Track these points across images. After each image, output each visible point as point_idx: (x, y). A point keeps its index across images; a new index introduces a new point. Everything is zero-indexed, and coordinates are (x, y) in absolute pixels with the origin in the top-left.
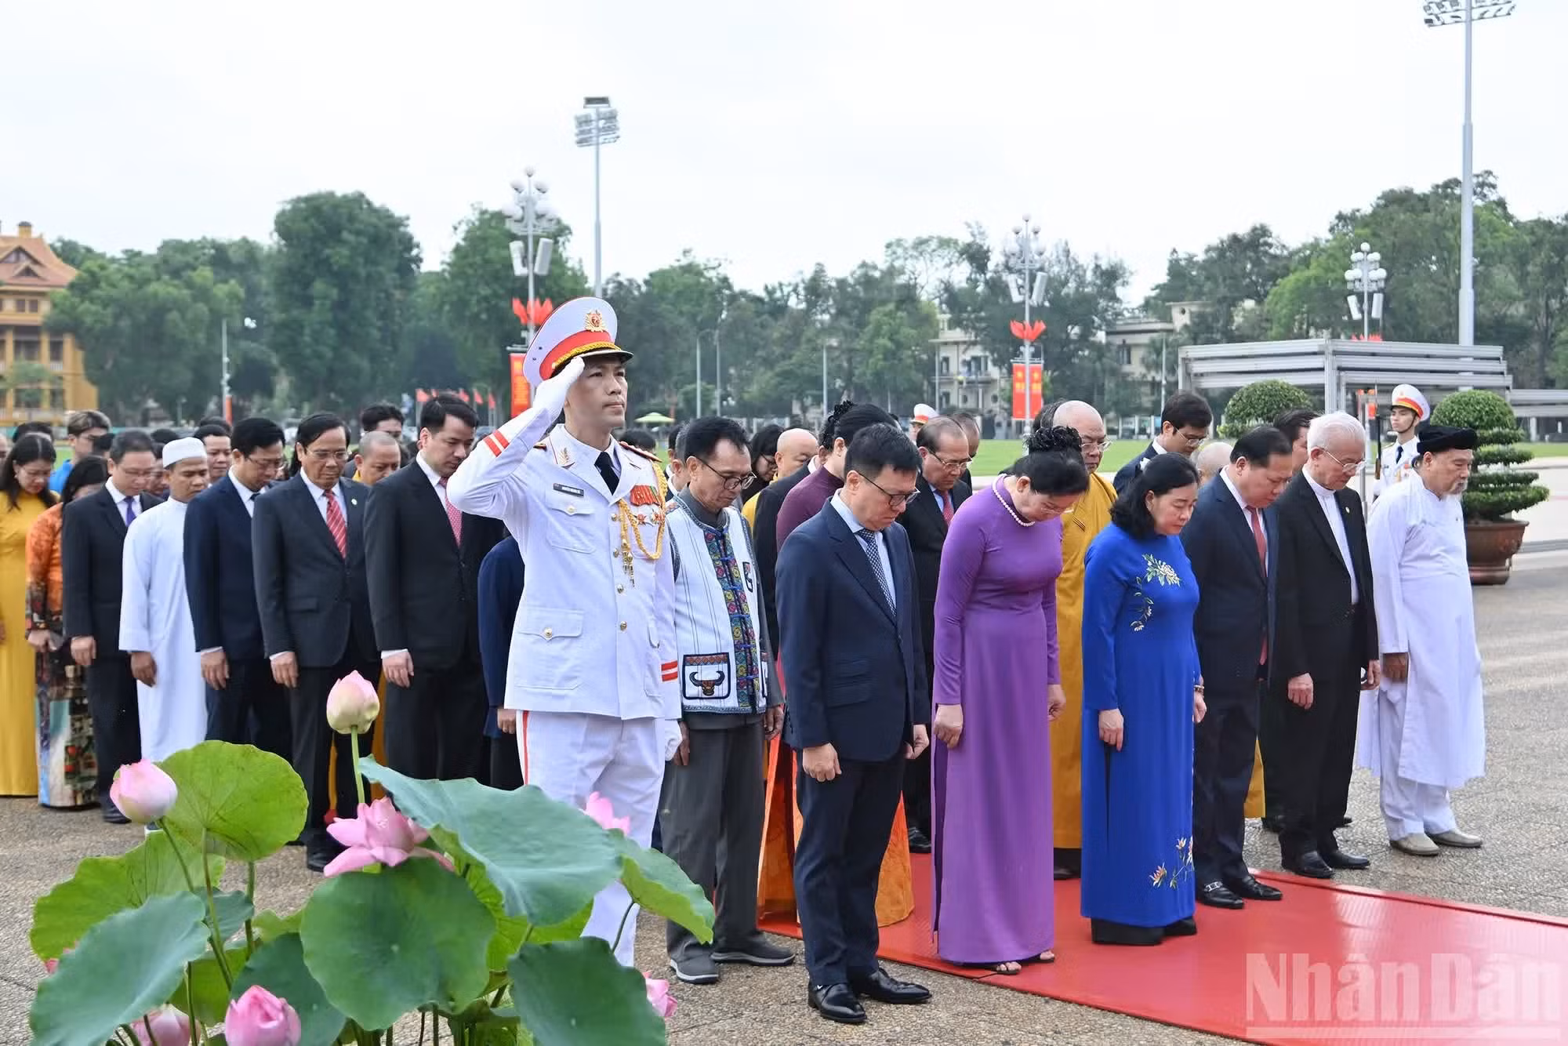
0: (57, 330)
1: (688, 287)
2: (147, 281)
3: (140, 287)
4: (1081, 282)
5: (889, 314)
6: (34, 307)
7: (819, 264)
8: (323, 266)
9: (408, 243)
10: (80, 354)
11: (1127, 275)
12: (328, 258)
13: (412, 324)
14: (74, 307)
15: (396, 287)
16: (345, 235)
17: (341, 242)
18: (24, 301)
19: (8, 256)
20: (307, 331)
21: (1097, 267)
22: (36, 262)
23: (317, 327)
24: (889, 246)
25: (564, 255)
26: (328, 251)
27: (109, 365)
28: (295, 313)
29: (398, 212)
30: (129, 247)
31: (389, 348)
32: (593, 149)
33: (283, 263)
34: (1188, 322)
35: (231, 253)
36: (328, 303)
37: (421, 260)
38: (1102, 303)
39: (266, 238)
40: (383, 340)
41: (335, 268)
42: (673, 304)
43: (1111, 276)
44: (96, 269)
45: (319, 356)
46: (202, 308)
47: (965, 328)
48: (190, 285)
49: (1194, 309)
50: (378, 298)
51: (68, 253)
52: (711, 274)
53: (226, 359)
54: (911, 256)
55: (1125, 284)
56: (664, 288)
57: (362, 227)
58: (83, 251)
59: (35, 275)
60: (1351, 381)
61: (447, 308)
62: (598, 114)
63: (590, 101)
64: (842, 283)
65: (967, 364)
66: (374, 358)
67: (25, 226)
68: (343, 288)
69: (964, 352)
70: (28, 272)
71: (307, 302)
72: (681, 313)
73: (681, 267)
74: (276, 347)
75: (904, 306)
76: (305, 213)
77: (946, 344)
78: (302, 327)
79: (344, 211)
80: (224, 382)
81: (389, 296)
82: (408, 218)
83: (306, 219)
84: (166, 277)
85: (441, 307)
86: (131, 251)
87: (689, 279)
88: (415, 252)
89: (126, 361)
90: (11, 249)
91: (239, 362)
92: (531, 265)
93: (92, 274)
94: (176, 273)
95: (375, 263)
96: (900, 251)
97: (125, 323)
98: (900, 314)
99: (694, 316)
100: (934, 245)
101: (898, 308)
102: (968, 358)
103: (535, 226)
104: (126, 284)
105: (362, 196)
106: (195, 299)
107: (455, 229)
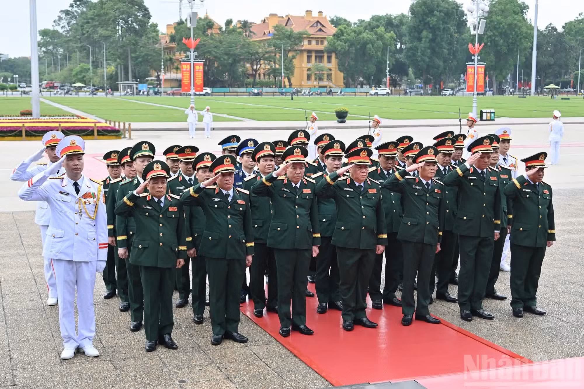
0: (330, 52)
1: (581, 29)
2: (361, 33)
3: (358, 35)
6: (322, 43)
8: (426, 25)
9: (462, 14)
10: (337, 61)
12: (429, 22)
14: (334, 43)
15: (455, 33)
16: (435, 12)
17: (434, 16)
18: (319, 41)
19: (314, 24)
20: (419, 51)
22: (323, 26)
23: (423, 49)
25: (526, 18)
26: (428, 19)
27: (346, 65)
28: (415, 44)
31: (452, 57)
33: (411, 24)
35: (393, 21)
36: (428, 40)
37: (467, 21)
39: (407, 13)
40: (449, 54)
41: (431, 26)
42: (574, 36)
44: (343, 29)
45: (424, 61)
46: (380, 43)
48: (376, 34)
50: (448, 38)
51: (337, 22)
53: (388, 62)
56: (571, 29)
57: (442, 9)
58: (343, 21)
59: (323, 31)
66: (445, 61)
67: (320, 12)
68: (434, 34)
70: (320, 30)
71: (420, 39)
72: (577, 40)
73: (579, 20)
74: (409, 56)
76: (421, 5)
78: (417, 49)
80: (387, 71)
81: (452, 36)
82: (462, 4)
83: (421, 7)
84: (367, 31)
86: (361, 20)
87: (582, 25)
88: (465, 17)
89: (352, 63)
90: (314, 22)
91: (394, 63)
93: (341, 30)
94: (372, 29)
95: (446, 23)
97: (353, 49)
104: (353, 34)
106: (378, 40)
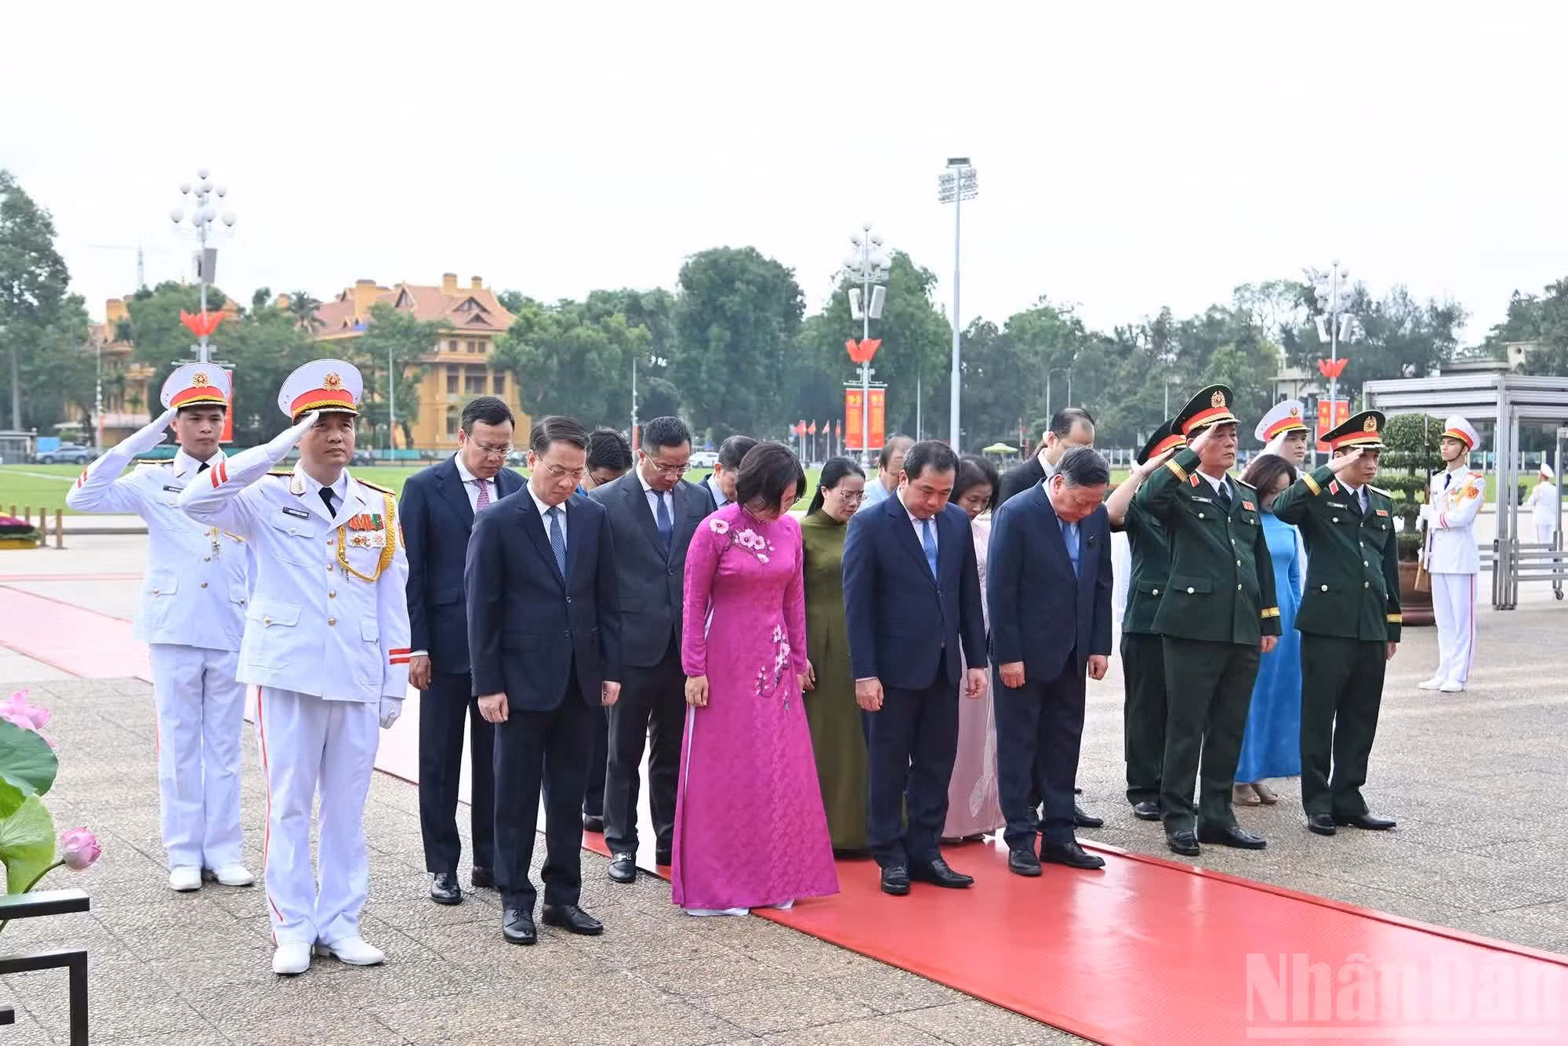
0: (500, 368)
1: (1043, 329)
2: (573, 325)
3: (566, 331)
4: (1417, 323)
5: (1231, 354)
6: (482, 349)
7: (1164, 307)
8: (718, 311)
9: (795, 291)
10: (517, 388)
11: (1463, 316)
12: (723, 304)
13: (799, 362)
14: (512, 348)
15: (781, 330)
16: (738, 284)
17: (736, 291)
18: (474, 343)
19: (462, 305)
20: (704, 368)
21: (1433, 309)
22: (484, 310)
23: (712, 364)
24: (1237, 290)
25: (930, 301)
26: (723, 299)
27: (539, 398)
28: (694, 353)
29: (786, 264)
30: (564, 297)
31: (774, 384)
32: (954, 204)
33: (685, 310)
34: (1523, 361)
35: (643, 301)
36: (722, 345)
37: (805, 306)
38: (1438, 343)
39: (674, 288)
40: (769, 377)
41: (729, 314)
42: (1029, 345)
43: (1446, 318)
44: (531, 316)
45: (715, 392)
46: (616, 348)
47: (1304, 367)
48: (606, 328)
49: (1530, 348)
50: (765, 341)
51: (512, 303)
52: (1066, 317)
53: (635, 393)
54: (1259, 299)
55: (1460, 325)
56: (1023, 330)
57: (751, 277)
58: (524, 301)
59: (483, 321)
60: (1523, 414)
61: (824, 348)
62: (960, 172)
63: (952, 161)
64: (1187, 326)
65: (1304, 400)
66: (761, 392)
67: (477, 279)
68: (736, 332)
69: (1301, 389)
70: (478, 318)
71: (704, 343)
72: (1037, 353)
73: (1038, 311)
74: (679, 382)
75: (1245, 346)
76: (704, 267)
77: (1284, 381)
78: (699, 365)
79: (736, 264)
80: (633, 413)
81: (774, 338)
82: (794, 269)
83: (705, 271)
84: (587, 322)
85: (818, 348)
86: (566, 300)
87: (1045, 321)
88: (799, 298)
89: (553, 394)
90: (463, 300)
91: (647, 395)
92: (866, 309)
93: (527, 319)
94: (596, 319)
95: (762, 309)
96: (1247, 295)
97: (554, 362)
98: (1240, 353)
99: (1049, 355)
100: (1281, 288)
101: (1238, 348)
102: (1305, 395)
103: (870, 275)
104: (554, 329)
105: (753, 250)
106: (611, 342)
107: (833, 278)
